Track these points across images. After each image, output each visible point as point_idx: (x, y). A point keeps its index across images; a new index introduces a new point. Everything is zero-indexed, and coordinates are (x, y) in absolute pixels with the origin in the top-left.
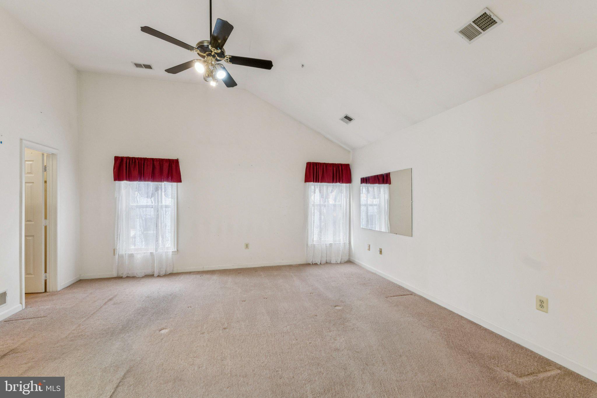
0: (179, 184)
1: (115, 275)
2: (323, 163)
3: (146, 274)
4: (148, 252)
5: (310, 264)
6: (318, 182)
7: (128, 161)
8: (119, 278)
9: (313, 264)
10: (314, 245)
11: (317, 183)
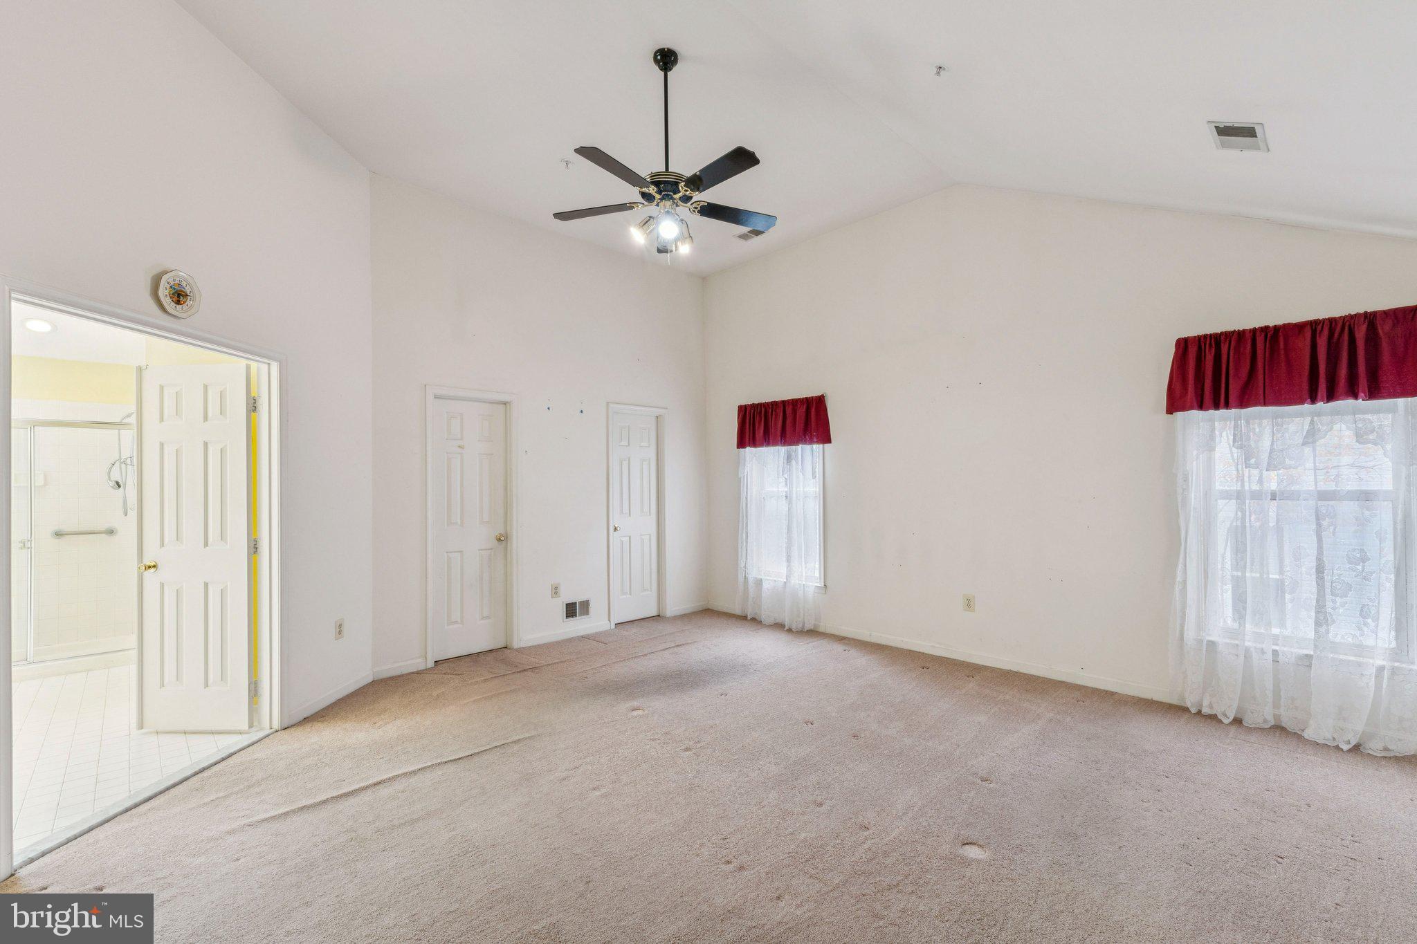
0: (827, 446)
1: (738, 612)
2: (1254, 331)
3: (777, 621)
4: (779, 579)
5: (1185, 710)
6: (1227, 406)
7: (763, 410)
8: (743, 617)
9: (1199, 712)
10: (1212, 644)
11: (1222, 412)
